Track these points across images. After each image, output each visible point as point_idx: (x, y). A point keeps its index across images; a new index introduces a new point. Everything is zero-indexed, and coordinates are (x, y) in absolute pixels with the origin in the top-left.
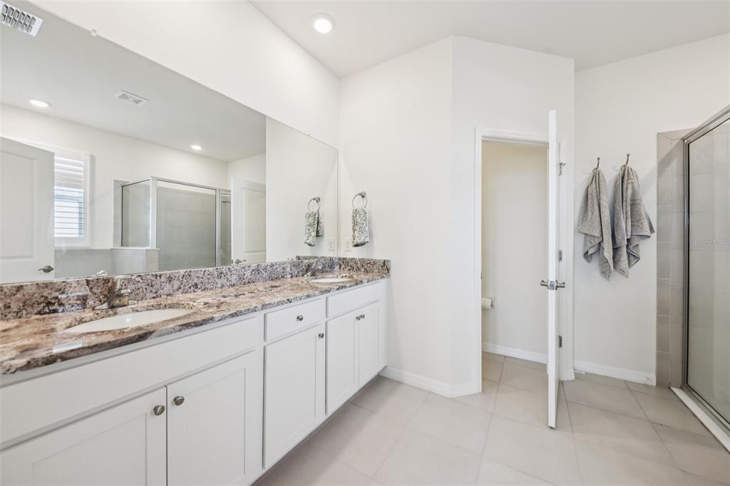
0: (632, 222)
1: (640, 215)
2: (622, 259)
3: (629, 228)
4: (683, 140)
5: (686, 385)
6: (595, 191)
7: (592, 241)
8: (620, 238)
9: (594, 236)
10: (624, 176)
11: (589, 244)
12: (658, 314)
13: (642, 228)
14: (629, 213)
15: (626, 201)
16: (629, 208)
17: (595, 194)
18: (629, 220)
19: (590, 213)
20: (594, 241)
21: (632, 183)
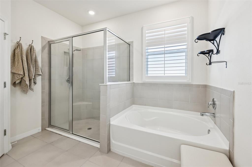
0: (35, 69)
1: (38, 66)
2: (32, 84)
3: (34, 71)
4: (49, 42)
5: (50, 125)
6: (19, 52)
7: (18, 77)
8: (31, 75)
9: (19, 74)
10: (31, 49)
11: (17, 78)
12: (42, 104)
13: (39, 72)
14: (34, 65)
15: (33, 60)
16: (34, 63)
17: (19, 54)
18: (34, 68)
19: (17, 63)
20: (19, 76)
21: (35, 53)
